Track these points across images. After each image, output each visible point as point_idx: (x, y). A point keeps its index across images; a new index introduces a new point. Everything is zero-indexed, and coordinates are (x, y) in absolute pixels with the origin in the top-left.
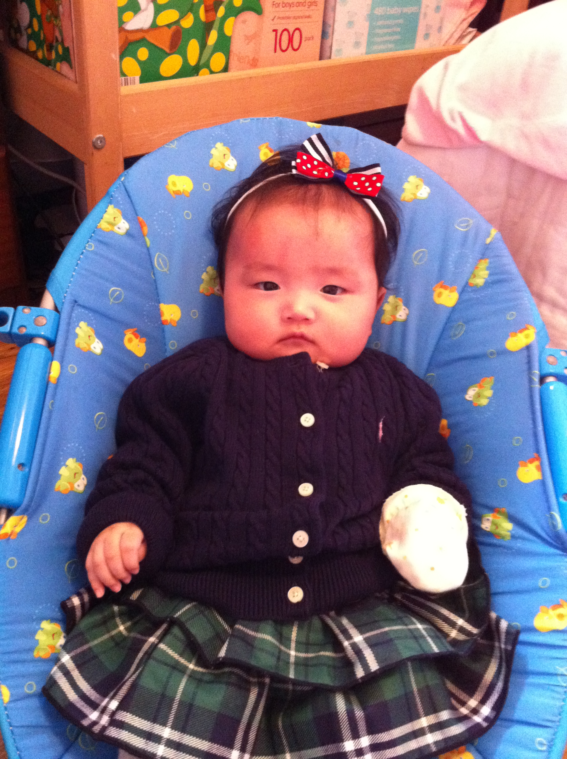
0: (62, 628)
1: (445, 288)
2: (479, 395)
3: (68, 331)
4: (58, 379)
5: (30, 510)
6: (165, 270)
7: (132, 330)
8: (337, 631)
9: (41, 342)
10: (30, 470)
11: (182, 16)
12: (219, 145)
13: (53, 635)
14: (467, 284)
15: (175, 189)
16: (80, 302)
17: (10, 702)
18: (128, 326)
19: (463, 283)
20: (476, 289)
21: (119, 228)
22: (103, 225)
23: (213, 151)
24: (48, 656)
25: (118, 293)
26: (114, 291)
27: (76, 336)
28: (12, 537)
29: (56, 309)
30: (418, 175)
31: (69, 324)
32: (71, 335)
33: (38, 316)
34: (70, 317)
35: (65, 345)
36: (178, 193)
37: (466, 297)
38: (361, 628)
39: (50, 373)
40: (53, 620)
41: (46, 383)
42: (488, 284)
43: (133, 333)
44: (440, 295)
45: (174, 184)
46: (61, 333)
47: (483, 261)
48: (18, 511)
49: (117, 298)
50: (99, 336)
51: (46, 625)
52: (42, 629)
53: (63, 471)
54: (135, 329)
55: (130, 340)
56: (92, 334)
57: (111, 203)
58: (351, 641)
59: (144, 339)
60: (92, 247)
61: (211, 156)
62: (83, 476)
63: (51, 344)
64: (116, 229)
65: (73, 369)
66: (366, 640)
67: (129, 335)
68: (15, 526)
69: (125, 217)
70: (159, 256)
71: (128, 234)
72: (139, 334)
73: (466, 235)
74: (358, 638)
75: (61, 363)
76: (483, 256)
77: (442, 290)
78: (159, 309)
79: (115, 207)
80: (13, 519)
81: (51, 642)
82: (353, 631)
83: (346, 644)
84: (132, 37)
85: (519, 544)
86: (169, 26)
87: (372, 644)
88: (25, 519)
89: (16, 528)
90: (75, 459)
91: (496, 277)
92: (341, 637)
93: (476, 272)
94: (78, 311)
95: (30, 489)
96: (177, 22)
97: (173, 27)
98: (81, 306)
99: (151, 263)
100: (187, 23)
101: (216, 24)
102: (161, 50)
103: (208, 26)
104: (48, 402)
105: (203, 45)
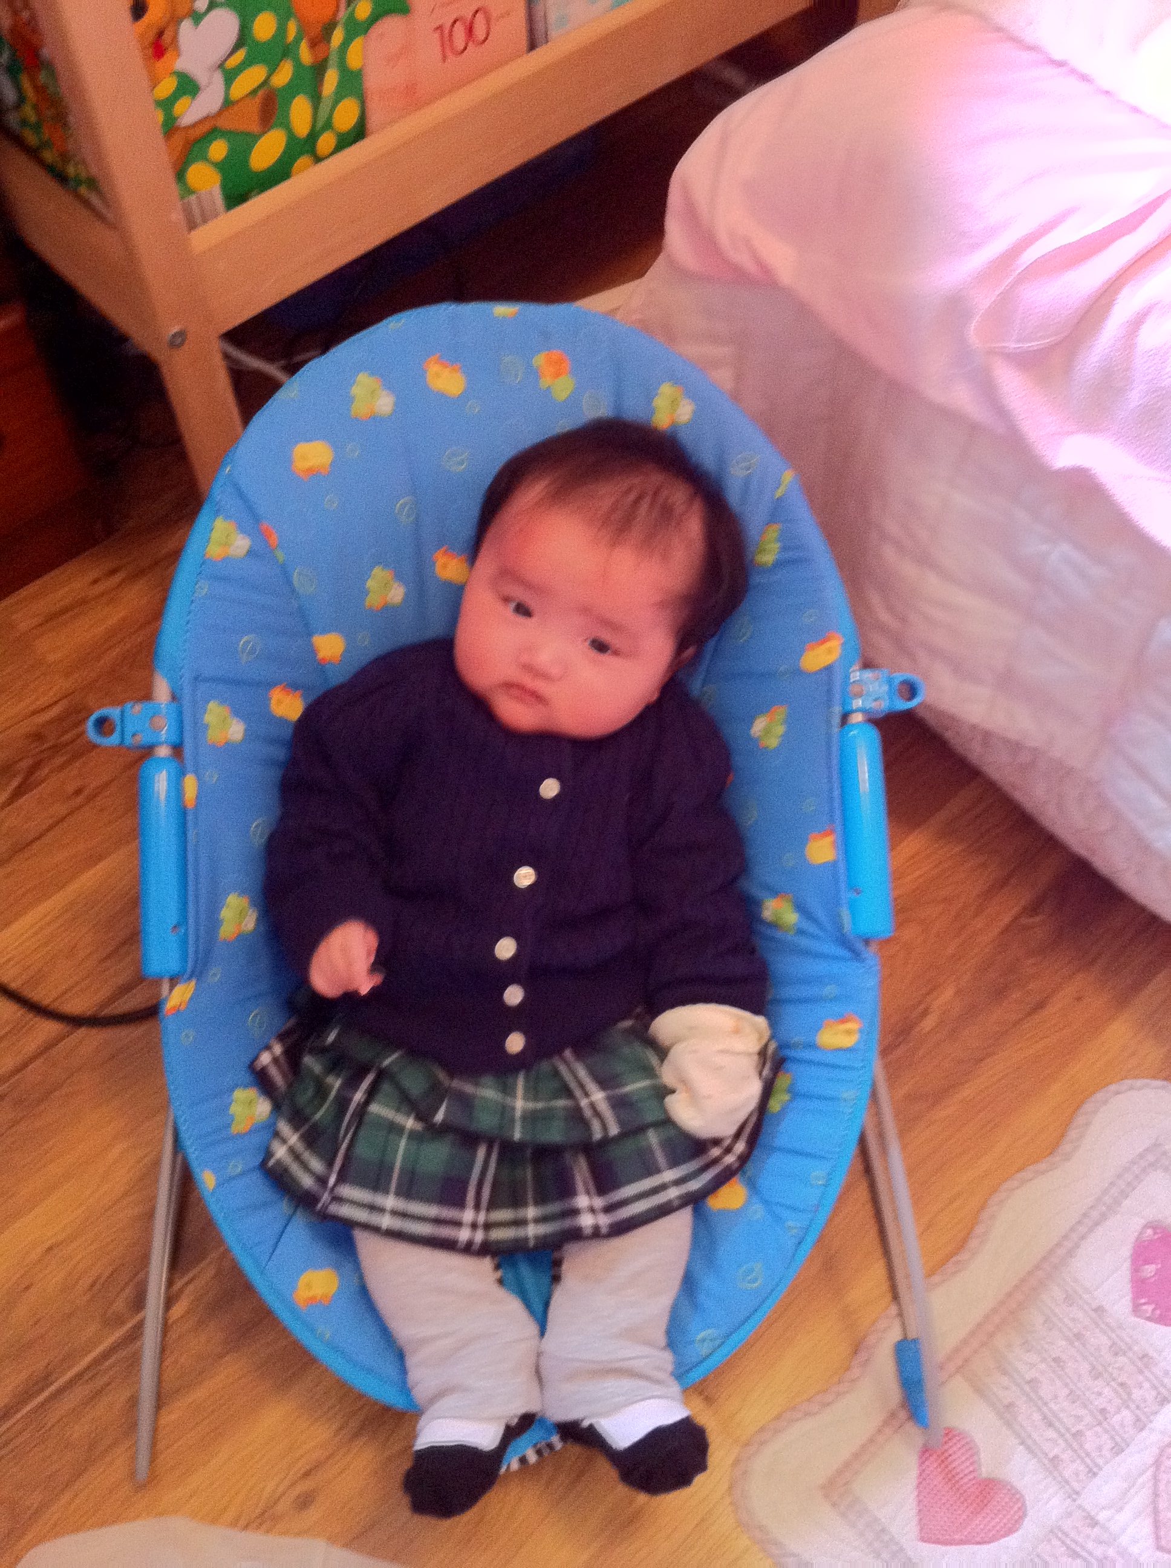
2: (767, 732)
3: (195, 725)
4: (197, 799)
5: (196, 971)
6: (312, 589)
7: (279, 688)
8: (573, 1085)
9: (163, 751)
10: (187, 930)
11: (272, 71)
12: (362, 377)
13: (250, 1104)
15: (307, 465)
16: (204, 675)
17: (216, 1187)
18: (271, 685)
20: (766, 570)
21: (237, 548)
22: (214, 550)
23: (356, 390)
24: (245, 1131)
25: (251, 644)
26: (246, 644)
27: (207, 726)
28: (181, 1008)
29: (174, 698)
31: (195, 713)
32: (200, 728)
33: (153, 713)
34: (194, 702)
36: (312, 472)
39: (185, 794)
40: (247, 1086)
41: (182, 811)
42: (777, 563)
43: (282, 691)
45: (304, 458)
46: (188, 727)
47: (774, 526)
48: (183, 977)
49: (253, 651)
50: (237, 713)
51: (240, 1093)
52: (236, 1099)
53: (225, 914)
54: (284, 684)
55: (281, 703)
56: (226, 713)
57: (217, 513)
58: (589, 1098)
59: (300, 693)
60: (204, 588)
61: (351, 400)
62: (251, 910)
63: (178, 752)
64: (232, 552)
65: (213, 776)
66: (607, 1099)
67: (276, 695)
68: (183, 993)
69: (242, 529)
70: (301, 573)
71: (250, 553)
72: (290, 687)
73: (747, 482)
75: (196, 772)
76: (772, 519)
78: (312, 647)
79: (226, 518)
80: (179, 988)
81: (250, 1112)
82: (591, 1086)
83: (583, 1104)
84: (196, 133)
85: (804, 942)
86: (254, 92)
87: (613, 1103)
88: (193, 983)
89: (185, 994)
90: (237, 893)
91: (789, 555)
92: (578, 1093)
93: (765, 543)
94: (202, 689)
95: (191, 950)
96: (266, 82)
97: (260, 93)
98: (207, 680)
99: (289, 582)
100: (283, 76)
101: (333, 59)
102: (248, 134)
103: (319, 69)
104: (191, 835)
105: (316, 98)
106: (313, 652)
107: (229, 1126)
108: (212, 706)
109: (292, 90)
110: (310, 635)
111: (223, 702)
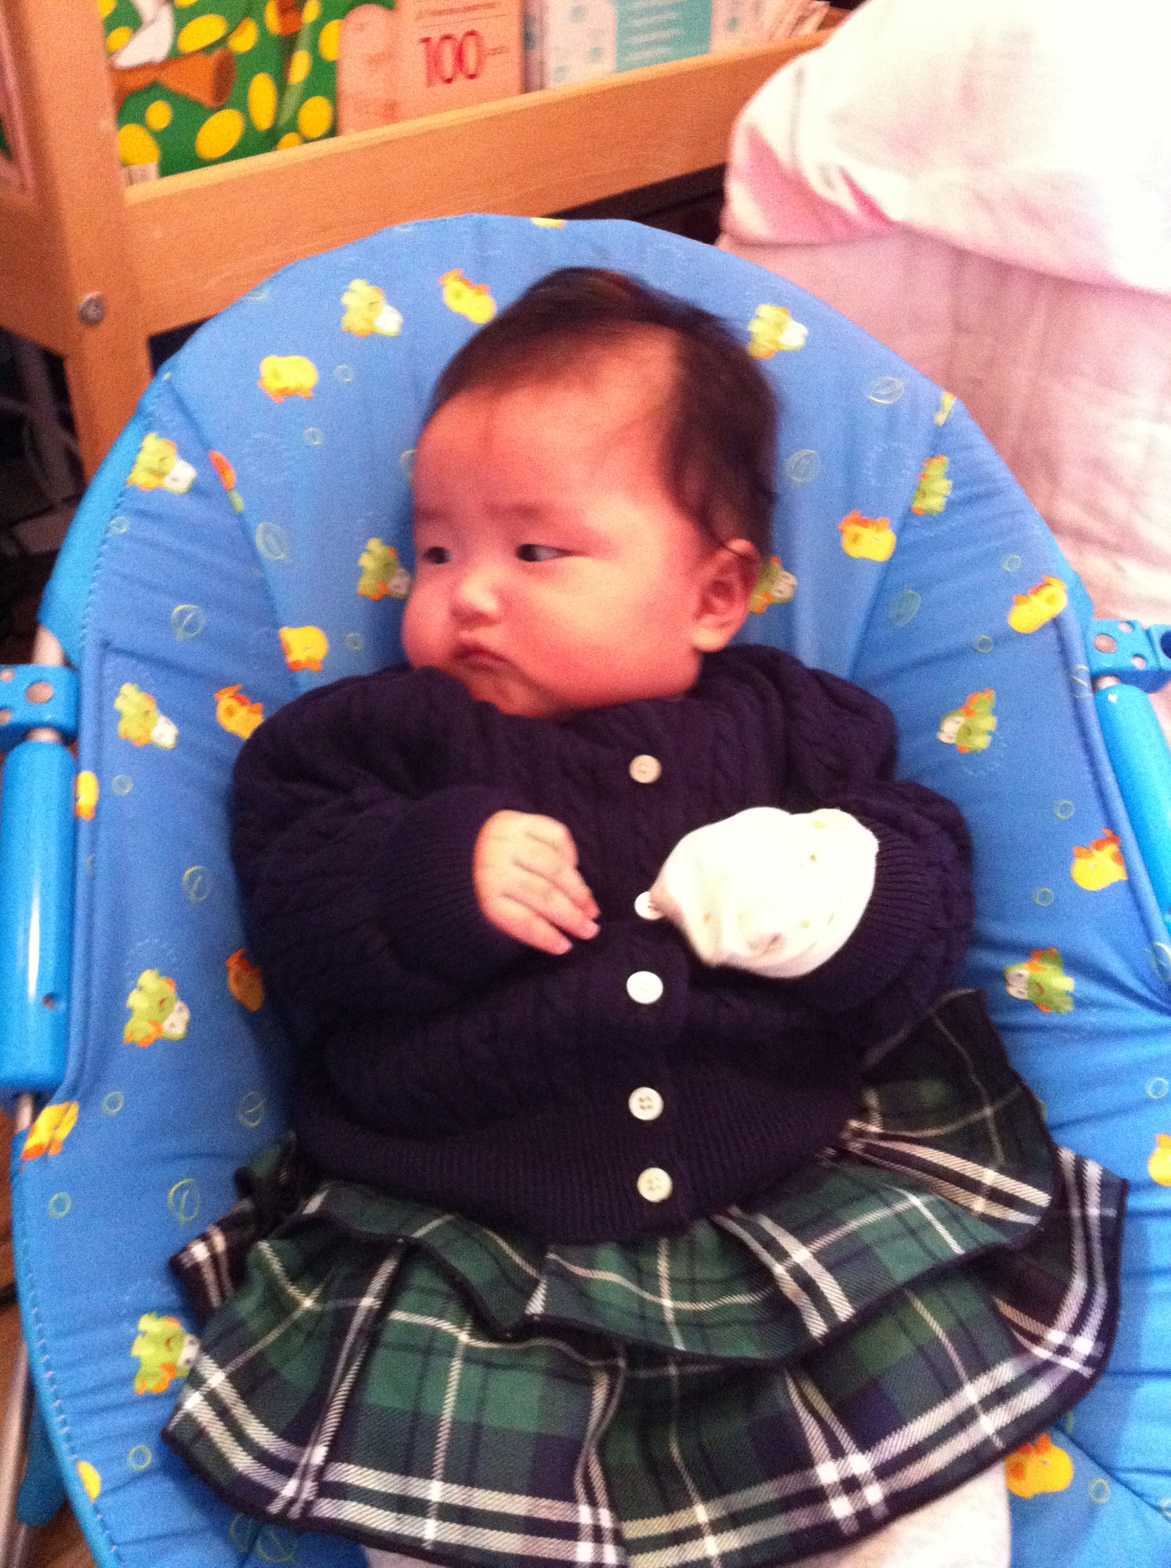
0: (182, 1325)
1: (864, 523)
2: (967, 731)
3: (100, 708)
4: (97, 809)
5: (81, 1089)
6: (282, 556)
7: (231, 691)
8: (756, 1246)
9: (46, 736)
10: (69, 1009)
11: (233, 28)
12: (359, 286)
13: (168, 1342)
14: (910, 513)
15: (280, 385)
16: (117, 643)
17: (104, 1494)
18: (221, 683)
19: (899, 512)
20: (930, 519)
21: (175, 480)
22: (140, 477)
23: (347, 299)
24: (163, 1388)
25: (190, 616)
26: (183, 614)
27: (118, 716)
28: (51, 1152)
29: (67, 663)
30: (777, 300)
31: (100, 692)
32: (107, 716)
33: (33, 684)
34: (100, 677)
35: (99, 737)
36: (286, 394)
37: (910, 536)
38: (803, 1233)
39: (76, 799)
40: (162, 1311)
41: (72, 823)
42: (952, 505)
43: (235, 697)
44: (856, 539)
45: (276, 375)
46: (87, 712)
47: (935, 461)
48: (59, 1093)
49: (190, 628)
50: (167, 709)
51: (149, 1324)
52: (144, 1334)
53: (136, 1000)
54: (236, 688)
55: (230, 712)
56: (150, 705)
57: (148, 429)
58: (788, 1263)
59: (259, 706)
60: (123, 525)
61: (343, 310)
62: (179, 1004)
63: (69, 738)
64: (167, 483)
65: (124, 786)
66: (818, 1256)
67: (225, 701)
68: (56, 1128)
69: (184, 454)
70: (267, 531)
71: (196, 490)
72: (247, 695)
73: (892, 413)
74: (801, 1255)
75: (98, 773)
76: (934, 451)
77: (859, 529)
78: (279, 641)
79: (160, 436)
80: (49, 1113)
81: (165, 1357)
82: (788, 1242)
83: (779, 1269)
84: (133, 82)
85: (1092, 1018)
86: (207, 50)
87: (832, 1262)
88: (74, 1110)
89: (58, 1131)
90: (156, 971)
91: (966, 491)
92: (766, 1257)
93: (925, 485)
94: (113, 663)
95: (74, 1047)
96: (222, 41)
97: (217, 53)
98: (119, 652)
99: (251, 544)
100: (245, 41)
101: (304, 39)
102: (197, 103)
103: (287, 44)
104: (84, 859)
105: (282, 85)
106: (281, 651)
107: (128, 1380)
108: (128, 690)
109: (254, 61)
110: (277, 626)
111: (143, 687)
